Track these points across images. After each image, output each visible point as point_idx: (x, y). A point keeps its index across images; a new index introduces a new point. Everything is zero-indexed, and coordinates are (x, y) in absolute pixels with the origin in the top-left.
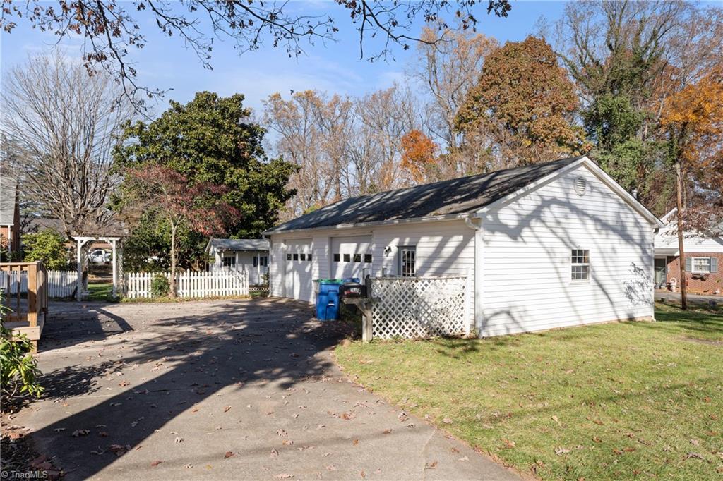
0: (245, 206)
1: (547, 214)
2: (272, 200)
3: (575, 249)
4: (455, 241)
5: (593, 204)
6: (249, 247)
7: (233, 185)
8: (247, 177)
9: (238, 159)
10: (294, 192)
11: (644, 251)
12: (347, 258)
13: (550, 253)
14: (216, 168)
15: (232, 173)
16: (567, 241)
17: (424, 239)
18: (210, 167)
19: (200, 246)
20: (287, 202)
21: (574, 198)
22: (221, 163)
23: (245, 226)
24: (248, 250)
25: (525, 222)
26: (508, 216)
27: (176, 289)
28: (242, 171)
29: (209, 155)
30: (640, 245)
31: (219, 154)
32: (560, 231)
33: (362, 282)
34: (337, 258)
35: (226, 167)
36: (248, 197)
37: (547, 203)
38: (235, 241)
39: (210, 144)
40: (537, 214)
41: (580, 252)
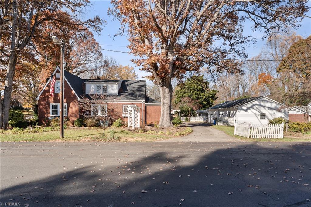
0: (204, 102)
1: (254, 107)
2: (211, 100)
3: (261, 113)
4: (235, 111)
5: (268, 105)
6: (205, 112)
7: (201, 97)
8: (205, 95)
9: (203, 91)
10: (218, 97)
11: (285, 114)
12: (221, 114)
13: (255, 114)
14: (197, 94)
15: (201, 94)
16: (259, 111)
17: (231, 111)
18: (196, 94)
19: (194, 112)
20: (216, 100)
21: (262, 103)
22: (198, 92)
23: (204, 107)
24: (205, 113)
25: (248, 108)
26: (244, 108)
27: (189, 120)
28: (203, 94)
29: (195, 91)
30: (284, 113)
31: (198, 90)
32: (258, 110)
33: (216, 117)
34: (219, 114)
35: (199, 93)
36: (205, 100)
37: (255, 105)
38: (202, 111)
39: (196, 88)
40: (252, 107)
41: (263, 114)
